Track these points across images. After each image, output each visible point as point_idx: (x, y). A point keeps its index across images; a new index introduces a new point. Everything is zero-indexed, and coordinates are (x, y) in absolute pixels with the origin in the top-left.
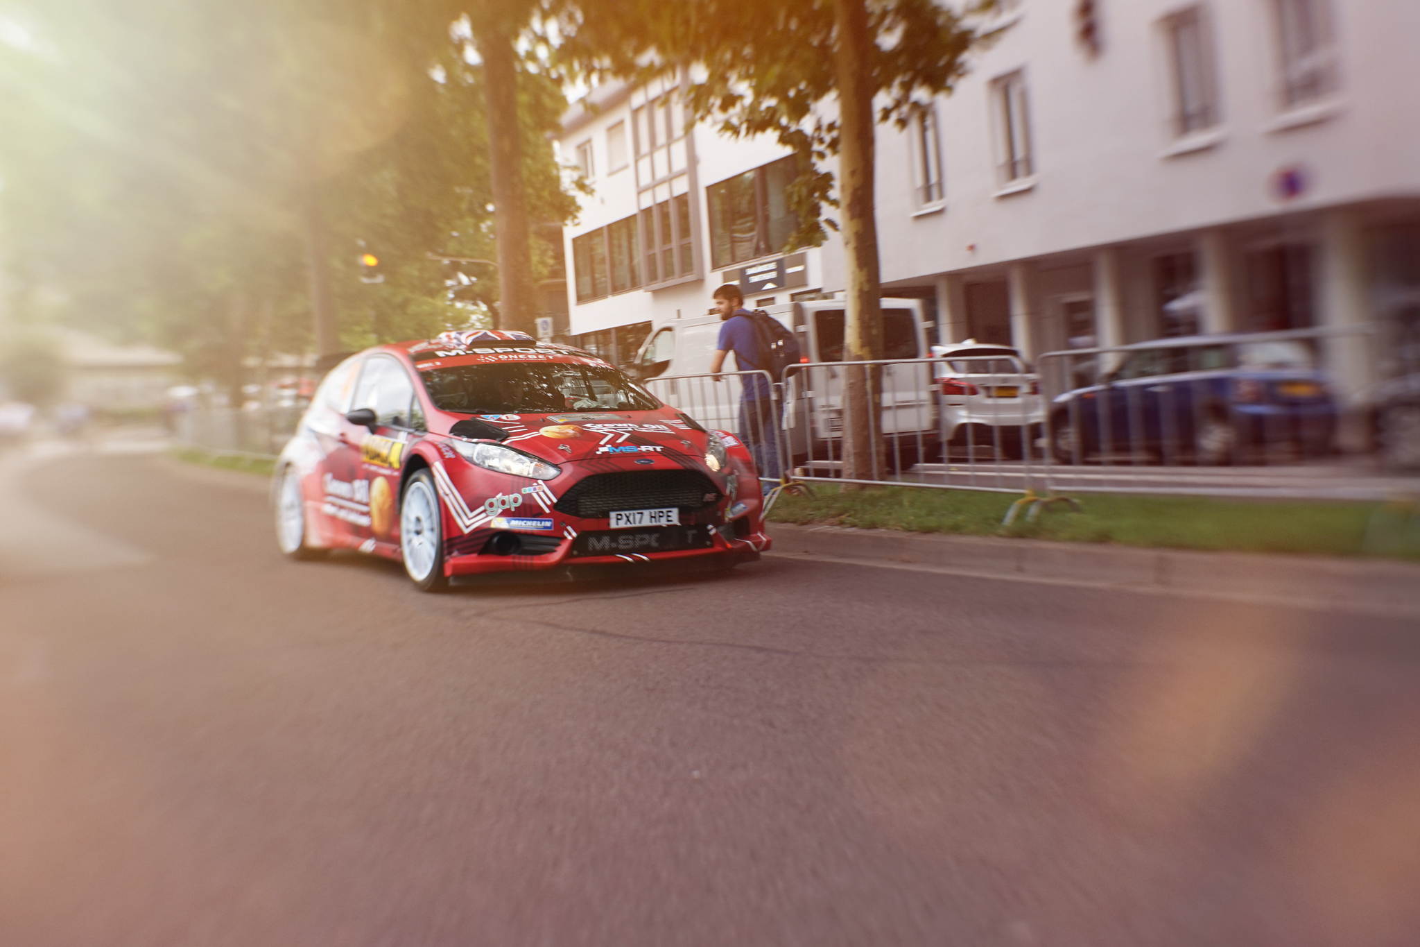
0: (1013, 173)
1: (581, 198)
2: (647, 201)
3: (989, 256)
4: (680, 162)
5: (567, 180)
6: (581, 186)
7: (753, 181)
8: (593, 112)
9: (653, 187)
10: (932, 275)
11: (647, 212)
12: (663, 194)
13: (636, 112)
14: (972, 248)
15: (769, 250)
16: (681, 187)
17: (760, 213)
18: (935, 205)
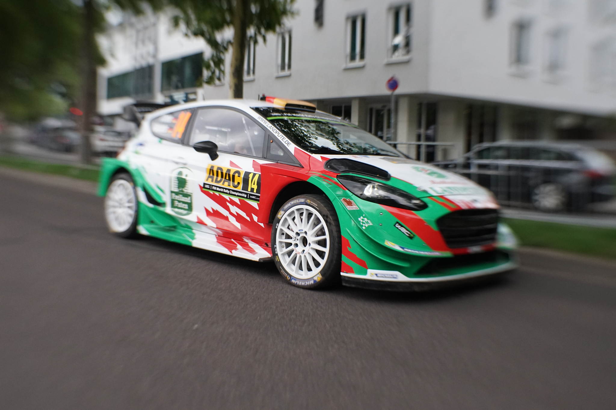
0: (283, 70)
1: (110, 59)
4: (151, 50)
12: (145, 64)
15: (183, 88)
16: (150, 61)
18: (251, 77)
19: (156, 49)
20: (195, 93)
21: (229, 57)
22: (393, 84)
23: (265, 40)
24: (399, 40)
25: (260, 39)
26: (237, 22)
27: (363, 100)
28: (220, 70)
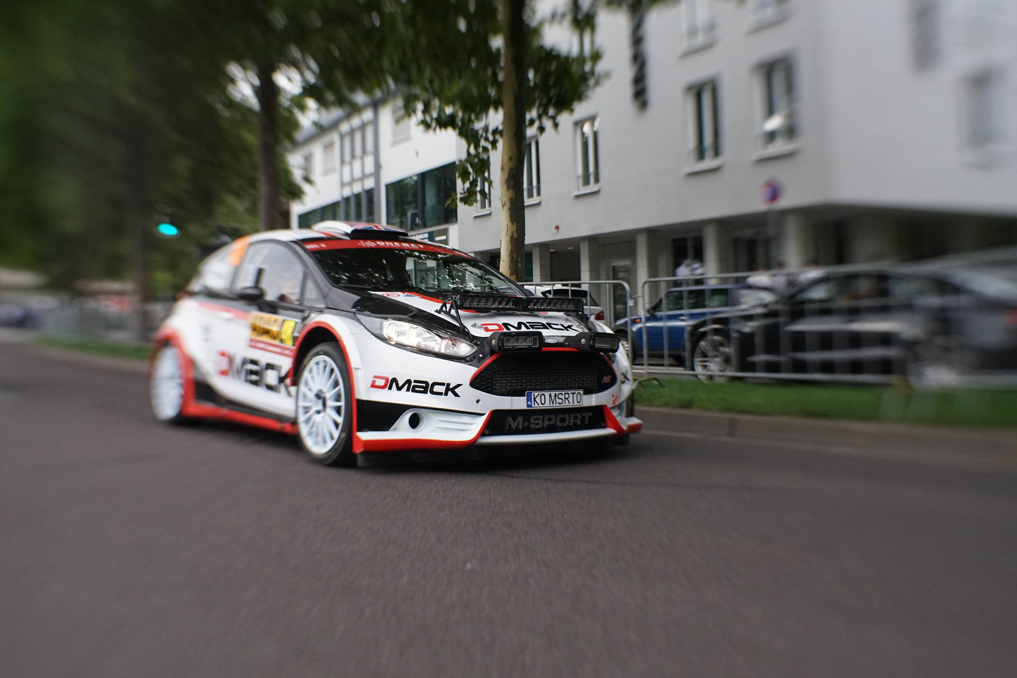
0: (586, 182)
1: (306, 187)
2: (347, 192)
3: (566, 234)
4: (370, 167)
5: (297, 175)
6: (307, 180)
7: (416, 182)
8: (321, 130)
9: (350, 184)
10: (532, 244)
11: (347, 200)
12: (357, 188)
13: (342, 137)
14: (557, 228)
15: (425, 226)
16: (369, 184)
17: (419, 201)
18: (535, 200)
19: (378, 166)
20: (445, 232)
21: (497, 158)
22: (774, 193)
23: (556, 125)
24: (775, 123)
25: (548, 124)
26: (508, 98)
27: (724, 224)
28: (484, 180)
